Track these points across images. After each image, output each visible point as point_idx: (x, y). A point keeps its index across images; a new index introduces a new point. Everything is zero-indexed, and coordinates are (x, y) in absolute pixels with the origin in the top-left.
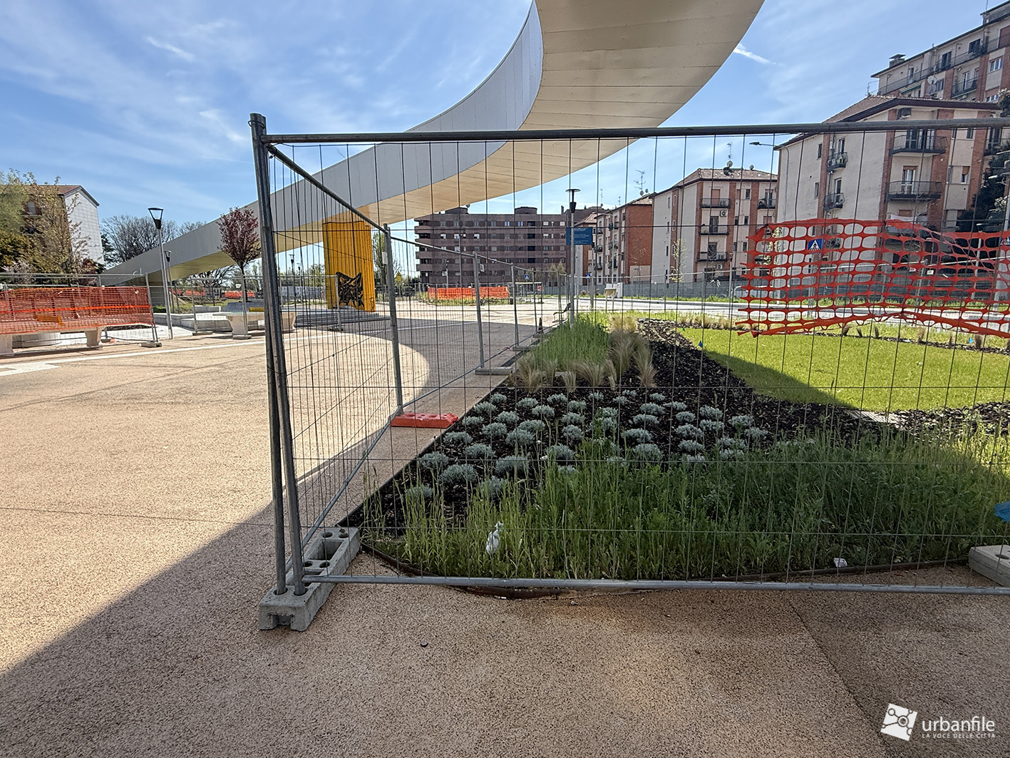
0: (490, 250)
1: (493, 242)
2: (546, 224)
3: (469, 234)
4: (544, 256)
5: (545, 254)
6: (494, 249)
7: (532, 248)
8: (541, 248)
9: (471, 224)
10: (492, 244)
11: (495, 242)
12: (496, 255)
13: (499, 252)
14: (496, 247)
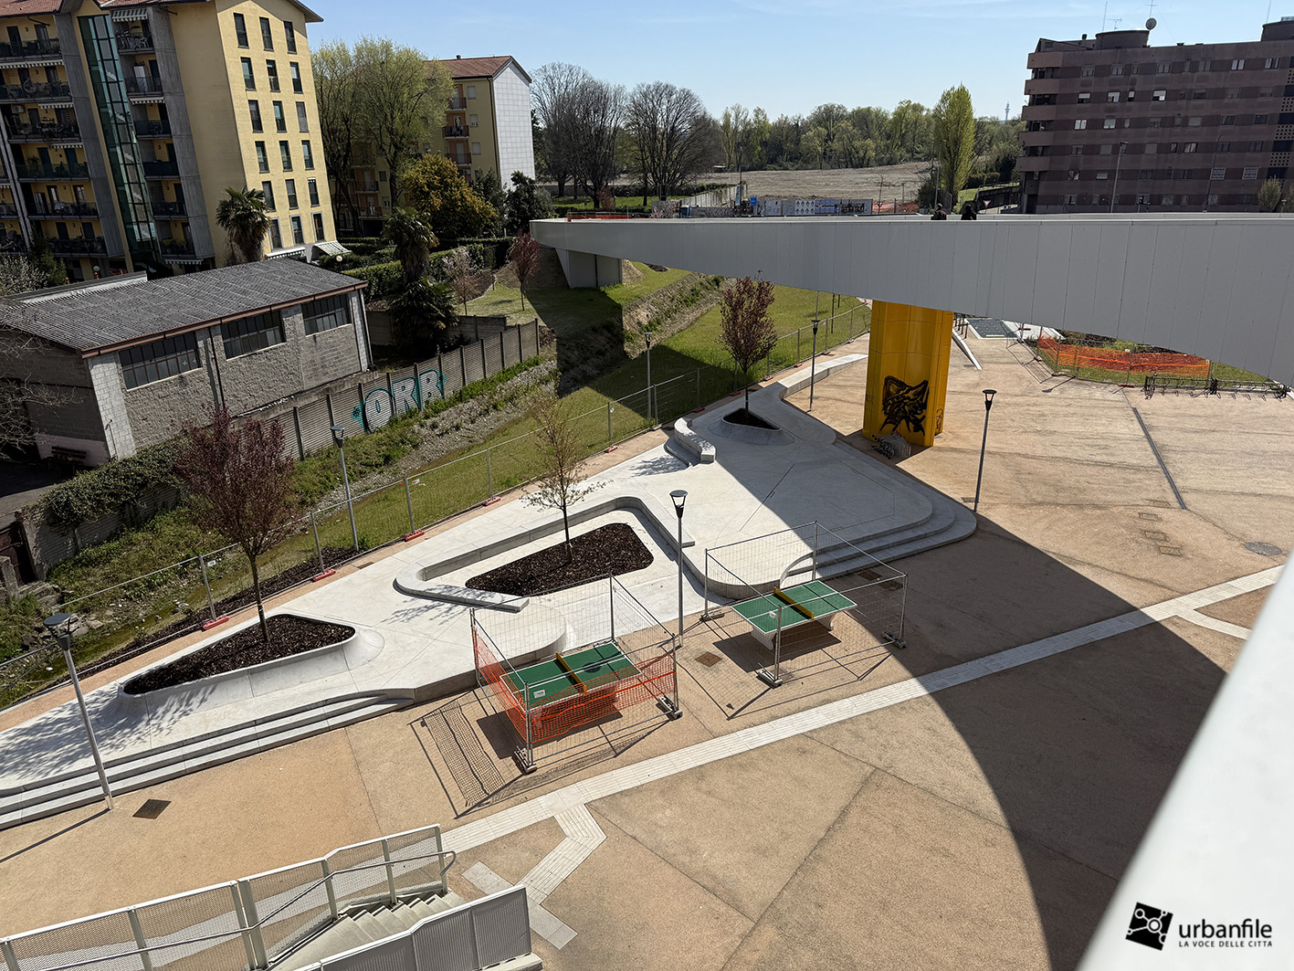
0: (1185, 123)
1: (1195, 107)
3: (1143, 92)
6: (1195, 122)
7: (1288, 118)
9: (1149, 69)
10: (1191, 113)
11: (1201, 107)
12: (1196, 134)
13: (1205, 129)
14: (1200, 119)
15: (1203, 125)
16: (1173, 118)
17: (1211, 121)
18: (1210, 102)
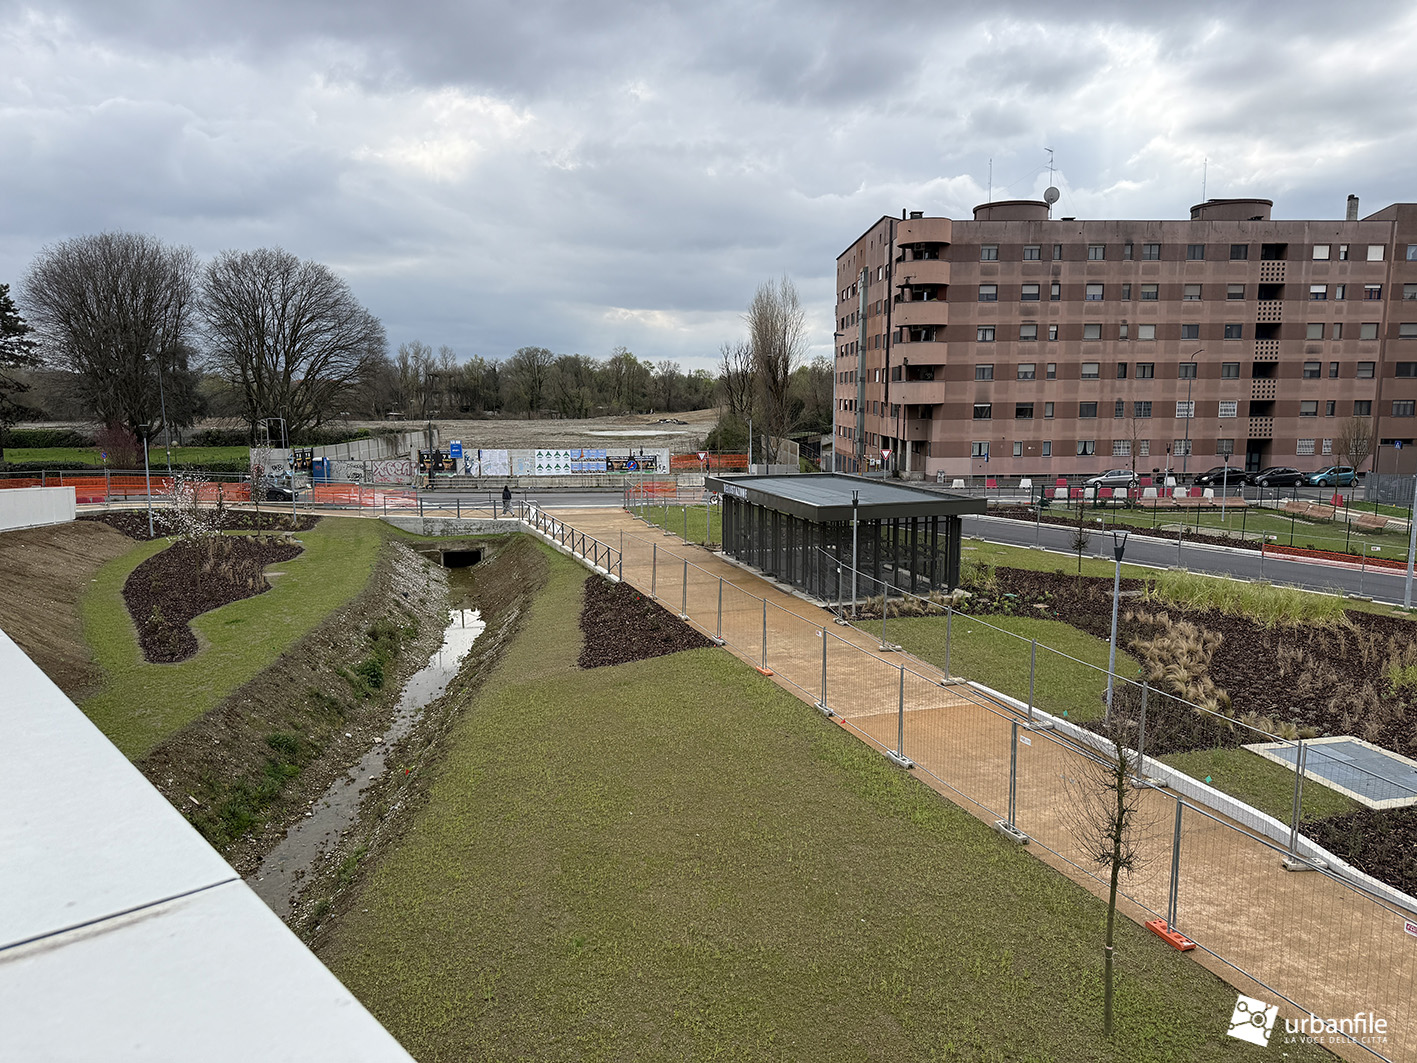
0: (1133, 335)
1: (1145, 312)
2: (1321, 253)
3: (1071, 286)
4: (1306, 357)
5: (1311, 351)
6: (1147, 333)
7: (1267, 331)
8: (1299, 332)
9: (1078, 253)
10: (1141, 319)
11: (1153, 311)
12: (1149, 351)
13: (1162, 343)
14: (1153, 328)
15: (1156, 338)
16: (1117, 327)
17: (1168, 332)
18: (1164, 304)
